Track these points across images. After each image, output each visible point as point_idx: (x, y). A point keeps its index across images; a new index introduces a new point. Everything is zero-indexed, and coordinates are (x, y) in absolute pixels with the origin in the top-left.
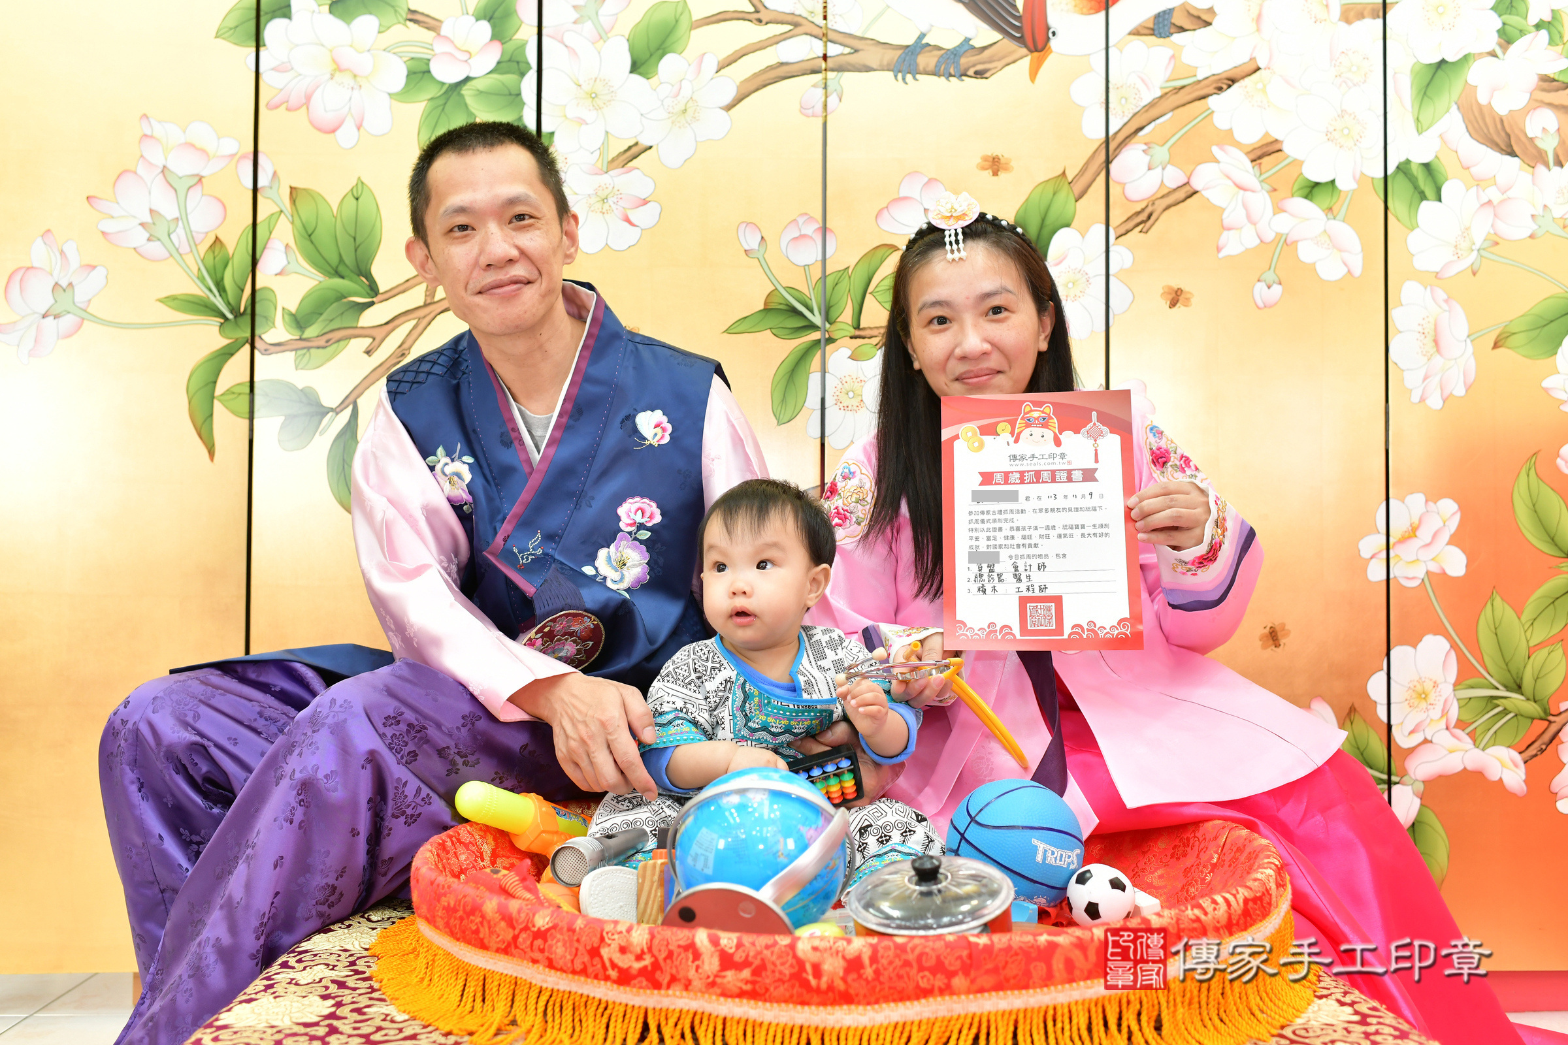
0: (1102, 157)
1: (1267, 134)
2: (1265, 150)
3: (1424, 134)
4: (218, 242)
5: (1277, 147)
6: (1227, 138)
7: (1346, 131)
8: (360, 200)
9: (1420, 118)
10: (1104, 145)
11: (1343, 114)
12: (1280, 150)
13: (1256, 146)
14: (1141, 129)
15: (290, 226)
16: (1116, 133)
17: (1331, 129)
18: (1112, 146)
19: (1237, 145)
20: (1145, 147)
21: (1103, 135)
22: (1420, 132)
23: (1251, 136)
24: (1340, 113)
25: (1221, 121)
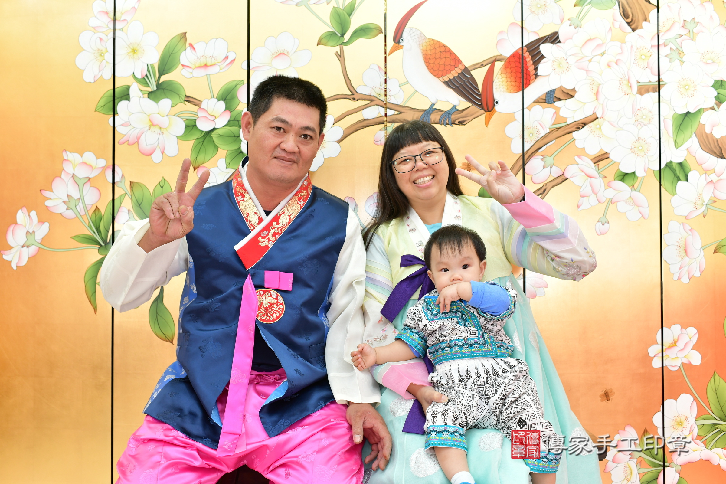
0: (521, 162)
1: (601, 149)
2: (600, 158)
3: (679, 148)
4: (97, 210)
5: (606, 156)
6: (582, 152)
7: (640, 148)
8: (163, 188)
9: (677, 141)
10: (522, 157)
11: (639, 139)
12: (608, 158)
13: (596, 156)
14: (540, 148)
15: (130, 200)
16: (528, 151)
17: (633, 147)
18: (526, 157)
19: (587, 155)
20: (542, 157)
21: (521, 151)
22: (677, 148)
23: (594, 151)
24: (637, 138)
25: (579, 144)
